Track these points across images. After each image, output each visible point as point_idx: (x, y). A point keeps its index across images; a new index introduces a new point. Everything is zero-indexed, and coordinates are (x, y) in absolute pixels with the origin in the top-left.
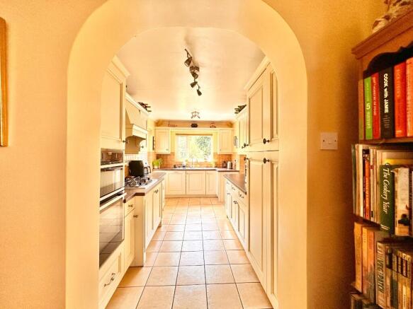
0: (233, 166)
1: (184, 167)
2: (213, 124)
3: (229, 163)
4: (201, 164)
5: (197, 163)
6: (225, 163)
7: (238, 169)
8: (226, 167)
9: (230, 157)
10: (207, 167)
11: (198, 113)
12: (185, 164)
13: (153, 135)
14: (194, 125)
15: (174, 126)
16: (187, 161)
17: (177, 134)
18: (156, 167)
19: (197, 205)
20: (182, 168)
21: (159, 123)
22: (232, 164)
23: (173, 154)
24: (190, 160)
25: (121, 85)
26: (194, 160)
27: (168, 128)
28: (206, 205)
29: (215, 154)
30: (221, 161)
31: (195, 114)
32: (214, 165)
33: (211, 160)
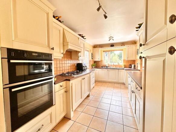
0: (136, 67)
1: (106, 67)
2: (123, 44)
3: (133, 66)
4: (116, 66)
5: (114, 65)
6: (130, 65)
7: (139, 68)
8: (131, 68)
9: (134, 61)
10: (120, 67)
11: (113, 37)
12: (107, 65)
13: (92, 52)
14: (112, 45)
15: (102, 47)
17: (104, 51)
18: (93, 67)
21: (95, 47)
22: (135, 66)
23: (102, 61)
24: (110, 64)
25: (48, 14)
26: (112, 64)
27: (99, 48)
28: (118, 88)
29: (124, 60)
30: (128, 64)
31: (111, 38)
32: (123, 67)
33: (122, 64)
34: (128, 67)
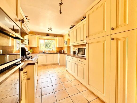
0: (64, 51)
2: (56, 35)
3: (62, 51)
4: (50, 51)
7: (66, 52)
9: (62, 48)
12: (44, 51)
13: (28, 38)
14: (48, 35)
15: (38, 35)
16: (44, 50)
17: (40, 39)
19: (52, 68)
20: (43, 53)
23: (38, 47)
24: (46, 50)
26: (48, 50)
27: (35, 35)
29: (56, 47)
30: (59, 50)
31: (50, 29)
32: (56, 52)
33: (55, 50)
34: (59, 52)
